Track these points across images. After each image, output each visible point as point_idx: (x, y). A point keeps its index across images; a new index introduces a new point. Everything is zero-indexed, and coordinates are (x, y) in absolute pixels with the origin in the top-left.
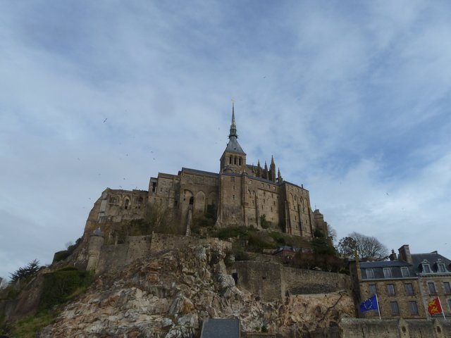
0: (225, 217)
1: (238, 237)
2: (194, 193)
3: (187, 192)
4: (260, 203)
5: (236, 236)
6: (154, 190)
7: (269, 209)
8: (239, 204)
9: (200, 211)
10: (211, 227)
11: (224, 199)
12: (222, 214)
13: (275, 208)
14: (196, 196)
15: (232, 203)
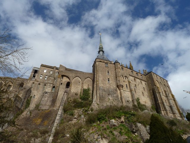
0: (102, 99)
1: (123, 119)
2: (71, 78)
3: (65, 78)
4: (133, 87)
5: (120, 118)
6: (34, 76)
7: (141, 94)
8: (115, 86)
9: (76, 94)
10: (86, 109)
11: (100, 82)
12: (98, 95)
13: (146, 93)
14: (73, 81)
15: (108, 85)
